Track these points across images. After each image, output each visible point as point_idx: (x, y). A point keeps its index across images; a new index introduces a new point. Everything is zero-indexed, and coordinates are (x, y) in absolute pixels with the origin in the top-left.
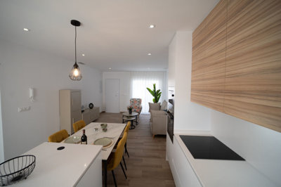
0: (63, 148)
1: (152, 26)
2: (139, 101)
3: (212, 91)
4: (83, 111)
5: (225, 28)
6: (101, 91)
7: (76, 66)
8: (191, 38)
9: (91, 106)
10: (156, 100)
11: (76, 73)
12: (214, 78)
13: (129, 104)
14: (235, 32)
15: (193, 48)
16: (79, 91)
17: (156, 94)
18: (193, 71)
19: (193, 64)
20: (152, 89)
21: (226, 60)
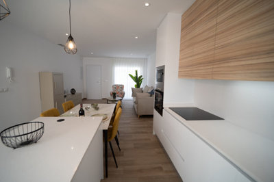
0: (63, 120)
1: (147, 5)
2: (122, 87)
3: (200, 64)
4: (65, 96)
5: (216, 7)
6: (82, 78)
7: (71, 38)
8: (180, 21)
9: (73, 91)
10: (138, 86)
11: (71, 46)
12: (204, 52)
13: (111, 90)
14: (226, 9)
15: (182, 30)
16: (61, 75)
17: (138, 80)
18: (181, 51)
19: (181, 44)
20: (134, 75)
21: (216, 35)
